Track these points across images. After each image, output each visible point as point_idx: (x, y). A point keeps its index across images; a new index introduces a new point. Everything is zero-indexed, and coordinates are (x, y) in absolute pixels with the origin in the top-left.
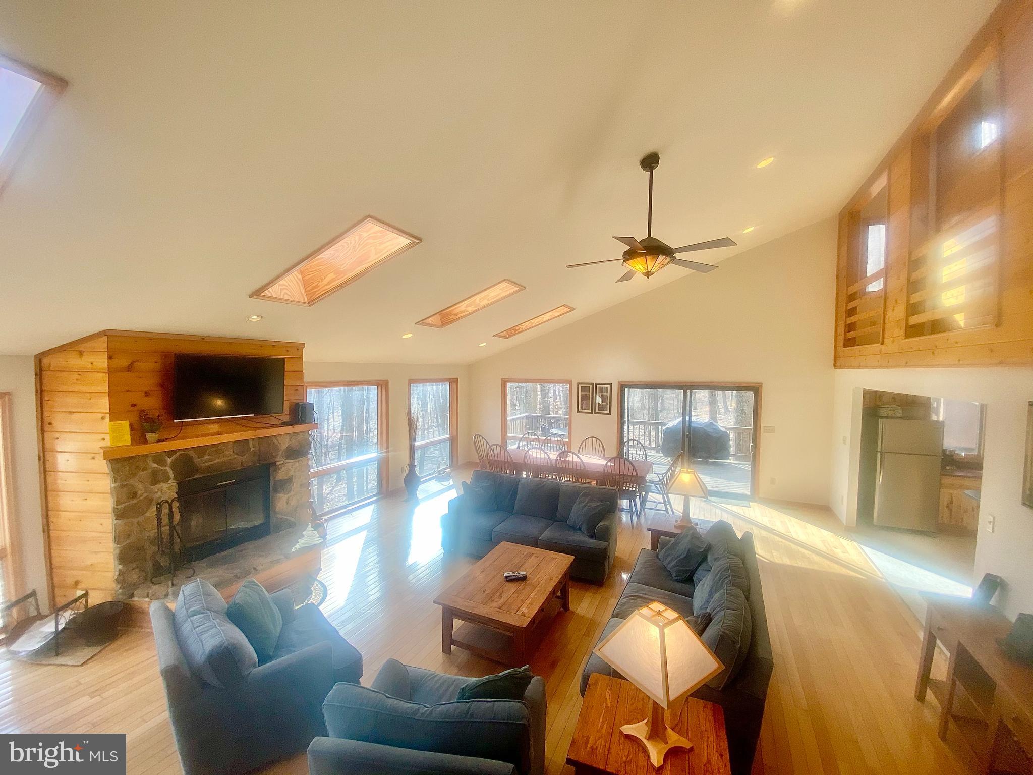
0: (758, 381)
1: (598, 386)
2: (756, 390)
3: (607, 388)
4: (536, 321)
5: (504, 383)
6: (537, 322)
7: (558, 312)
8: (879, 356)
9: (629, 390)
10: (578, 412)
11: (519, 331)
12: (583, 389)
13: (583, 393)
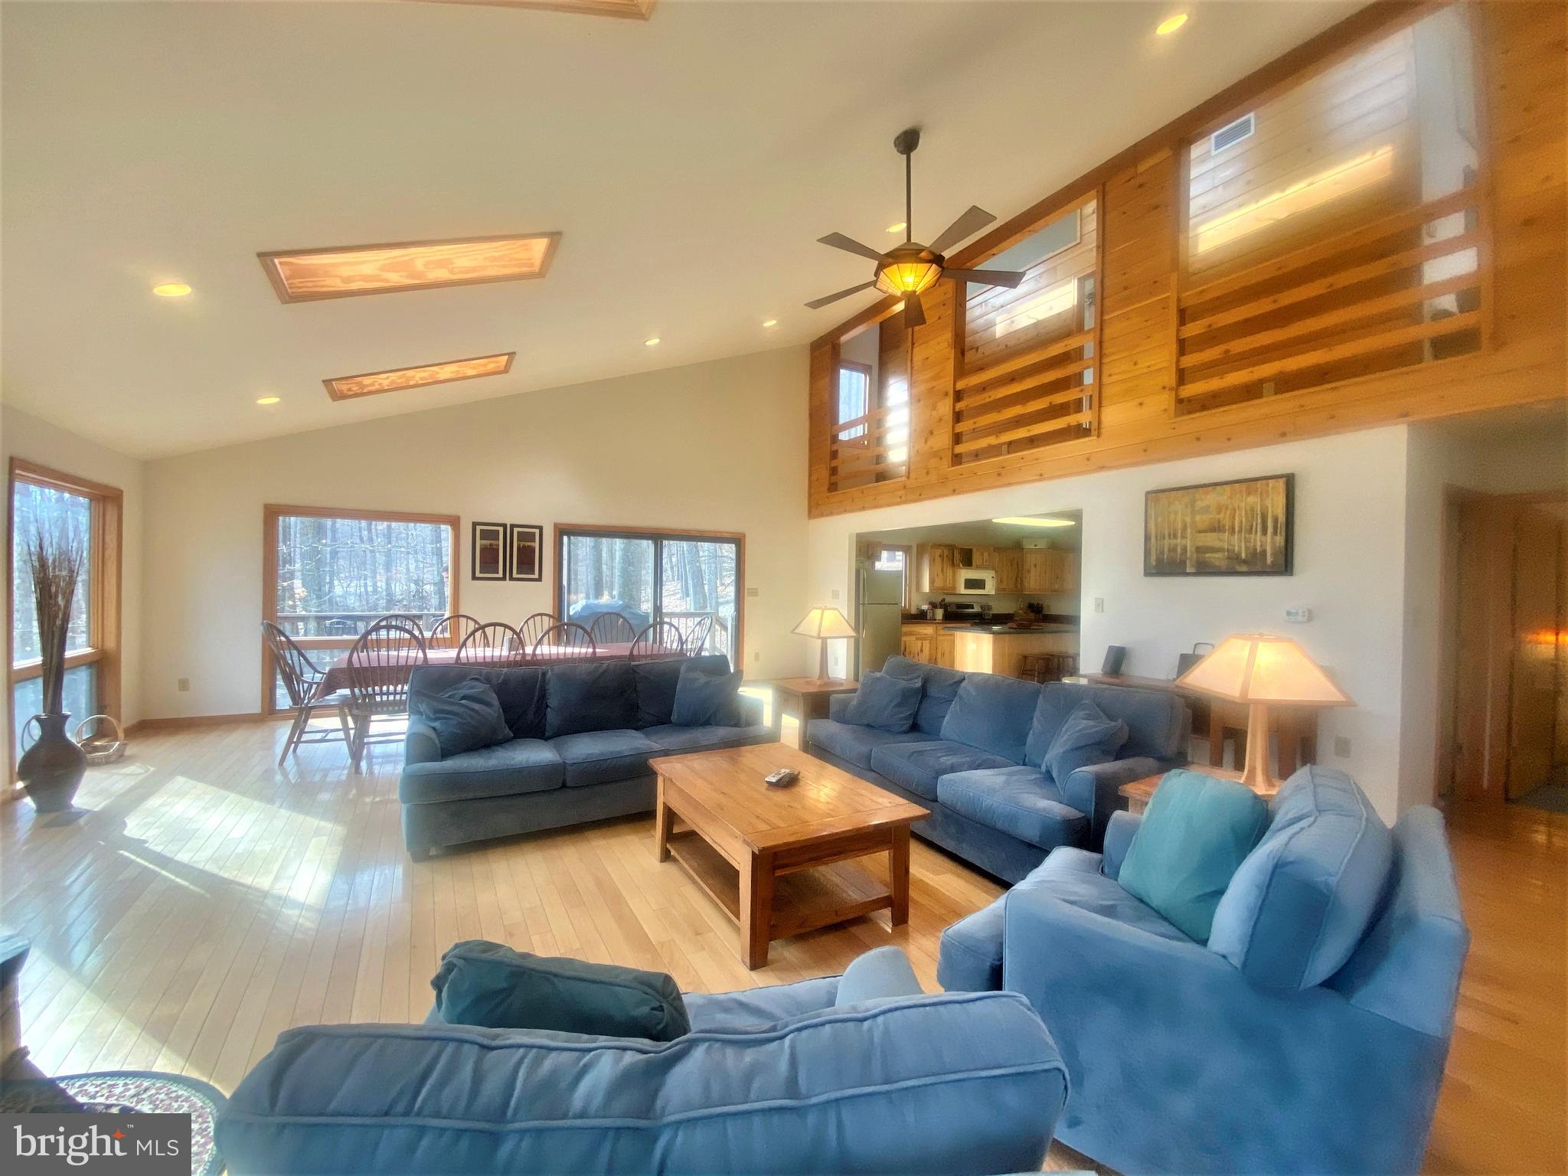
0: (741, 531)
1: (516, 530)
2: (738, 541)
3: (534, 534)
4: (419, 376)
5: (272, 514)
6: (422, 379)
7: (473, 368)
8: (902, 492)
9: (569, 539)
10: (474, 578)
11: (371, 388)
12: (485, 535)
13: (484, 542)
